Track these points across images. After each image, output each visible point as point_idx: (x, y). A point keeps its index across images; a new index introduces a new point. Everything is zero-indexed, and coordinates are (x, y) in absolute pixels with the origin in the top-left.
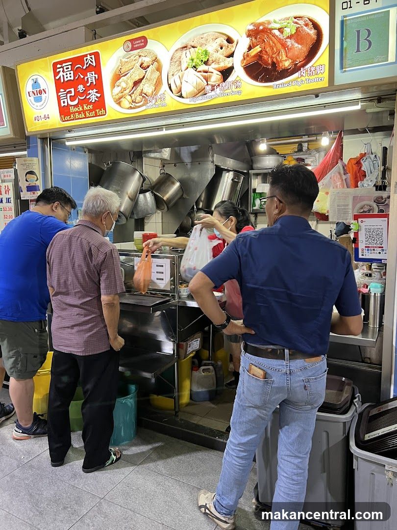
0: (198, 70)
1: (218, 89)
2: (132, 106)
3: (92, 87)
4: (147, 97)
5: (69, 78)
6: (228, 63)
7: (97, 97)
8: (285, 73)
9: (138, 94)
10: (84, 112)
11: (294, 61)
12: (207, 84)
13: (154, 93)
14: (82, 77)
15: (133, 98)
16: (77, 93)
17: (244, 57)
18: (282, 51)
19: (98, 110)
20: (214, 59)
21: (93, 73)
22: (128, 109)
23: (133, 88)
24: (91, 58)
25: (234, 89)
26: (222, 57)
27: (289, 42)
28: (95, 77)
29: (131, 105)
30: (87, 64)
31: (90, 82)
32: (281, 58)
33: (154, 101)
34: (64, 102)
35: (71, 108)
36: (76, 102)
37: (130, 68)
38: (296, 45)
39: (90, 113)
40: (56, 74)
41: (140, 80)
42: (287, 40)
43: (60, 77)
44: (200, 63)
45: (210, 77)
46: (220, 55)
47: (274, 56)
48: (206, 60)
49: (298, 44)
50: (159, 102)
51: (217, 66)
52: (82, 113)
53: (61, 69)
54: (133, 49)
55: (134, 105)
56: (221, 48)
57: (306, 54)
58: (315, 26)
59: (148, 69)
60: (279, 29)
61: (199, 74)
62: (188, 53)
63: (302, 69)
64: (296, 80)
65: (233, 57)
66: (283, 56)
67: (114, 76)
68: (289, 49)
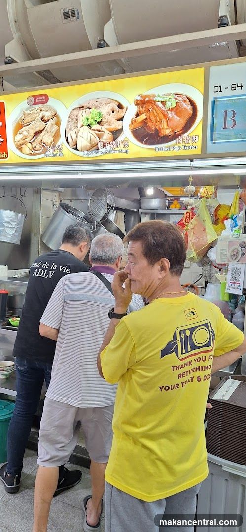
0: (92, 128)
1: (109, 146)
2: (32, 153)
4: (46, 146)
6: (117, 125)
7: (0, 142)
8: (166, 139)
9: (38, 143)
11: (173, 130)
12: (100, 141)
15: (33, 146)
17: (132, 122)
18: (164, 122)
20: (106, 120)
22: (29, 155)
23: (33, 137)
25: (122, 148)
26: (114, 120)
27: (170, 114)
32: (162, 126)
33: (52, 150)
37: (32, 119)
38: (176, 117)
41: (41, 131)
42: (168, 112)
44: (94, 123)
45: (102, 135)
46: (112, 118)
47: (157, 124)
48: (100, 121)
49: (178, 116)
50: (56, 152)
51: (108, 127)
54: (35, 104)
55: (34, 151)
56: (113, 112)
57: (183, 126)
58: (192, 103)
59: (48, 122)
60: (162, 102)
61: (93, 132)
62: (84, 113)
63: (180, 137)
64: (174, 146)
65: (122, 120)
66: (164, 125)
67: (17, 124)
68: (170, 120)
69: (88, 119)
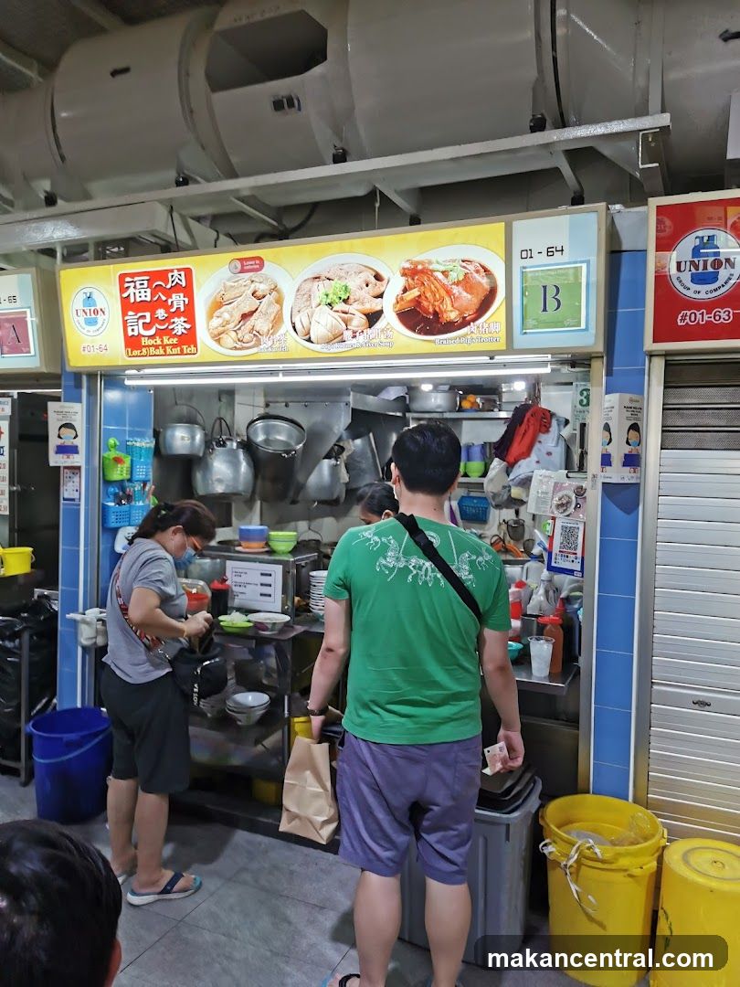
0: (335, 309)
1: (362, 337)
2: (238, 346)
3: (178, 313)
4: (260, 337)
5: (143, 298)
6: (375, 305)
7: (185, 328)
8: (450, 327)
9: (247, 331)
10: (164, 347)
11: (461, 313)
12: (347, 329)
13: (271, 332)
14: (164, 298)
15: (240, 335)
16: (154, 320)
17: (397, 300)
18: (447, 300)
19: (185, 347)
20: (357, 298)
21: (182, 295)
22: (231, 349)
23: (240, 322)
24: (180, 275)
25: (383, 340)
26: (368, 297)
27: (456, 290)
28: (184, 301)
29: (236, 345)
30: (172, 282)
31: (175, 307)
32: (445, 307)
33: (270, 343)
34: (133, 330)
35: (143, 338)
36: (152, 332)
37: (238, 295)
38: (465, 294)
39: (173, 349)
40: (123, 290)
41: (252, 313)
42: (453, 286)
43: (130, 295)
44: (337, 300)
45: (351, 320)
46: (366, 294)
47: (436, 303)
48: (346, 298)
49: (468, 293)
50: (277, 345)
51: (360, 307)
52: (161, 347)
53: (132, 285)
54: (242, 271)
55: (241, 344)
56: (367, 285)
57: (477, 307)
58: (489, 274)
59: (264, 300)
60: (443, 272)
61: (336, 315)
62: (321, 286)
63: (472, 323)
64: (464, 336)
65: (382, 298)
66: (447, 305)
67: (213, 303)
68: (456, 298)
69: (327, 295)
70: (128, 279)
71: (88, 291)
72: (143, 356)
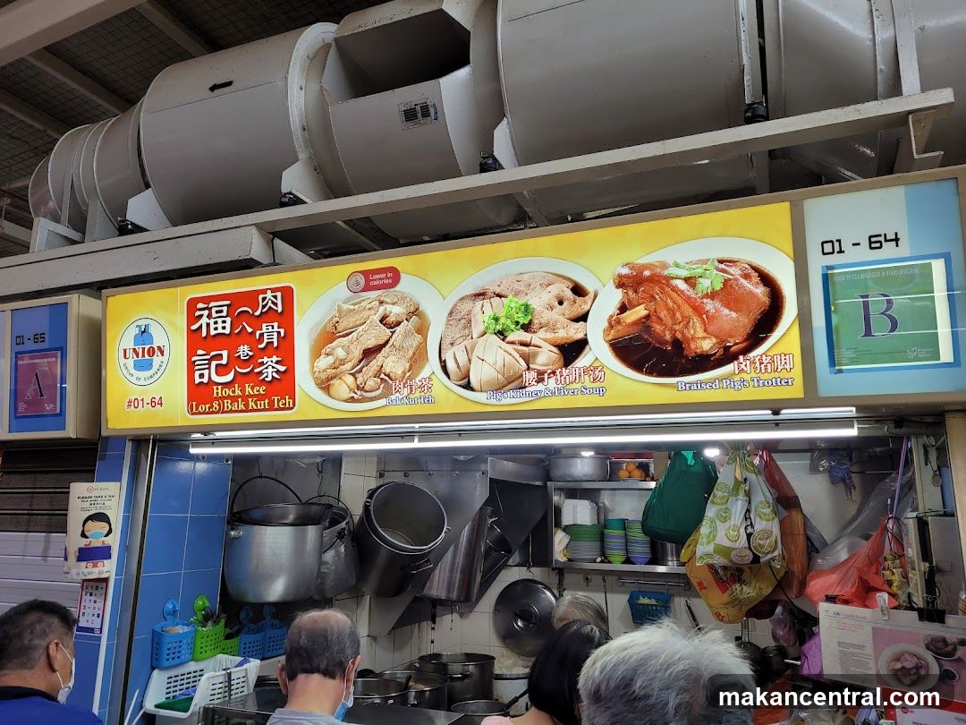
0: (508, 339)
1: (552, 381)
2: (356, 397)
3: (269, 351)
4: (391, 382)
5: (220, 331)
6: (574, 332)
7: (278, 372)
8: (703, 363)
9: (371, 373)
10: (245, 398)
11: (721, 341)
12: (529, 368)
14: (250, 330)
15: (360, 380)
16: (234, 360)
17: (610, 323)
18: (695, 321)
19: (276, 398)
20: (543, 321)
21: (275, 324)
22: (346, 401)
23: (360, 361)
24: (275, 297)
25: (588, 384)
26: (563, 320)
27: (710, 305)
28: (279, 333)
29: (354, 395)
30: (264, 307)
31: (266, 341)
32: (692, 332)
33: (406, 391)
34: (202, 376)
35: (215, 387)
36: (229, 377)
37: (358, 322)
38: (726, 311)
39: (258, 402)
40: (192, 318)
41: (379, 348)
42: (705, 300)
43: (201, 326)
44: (513, 327)
45: (535, 355)
46: (558, 315)
47: (677, 327)
48: (526, 322)
49: (731, 310)
50: (417, 394)
51: (550, 336)
52: (240, 400)
53: (206, 313)
54: (367, 288)
55: (360, 394)
56: (561, 303)
57: (748, 331)
58: (766, 280)
59: (398, 329)
60: (687, 280)
61: (509, 348)
62: (487, 306)
63: (741, 357)
64: (728, 377)
65: (586, 321)
66: (696, 329)
67: (320, 334)
68: (711, 318)
69: (497, 319)
70: (200, 305)
71: (143, 323)
72: (213, 413)
